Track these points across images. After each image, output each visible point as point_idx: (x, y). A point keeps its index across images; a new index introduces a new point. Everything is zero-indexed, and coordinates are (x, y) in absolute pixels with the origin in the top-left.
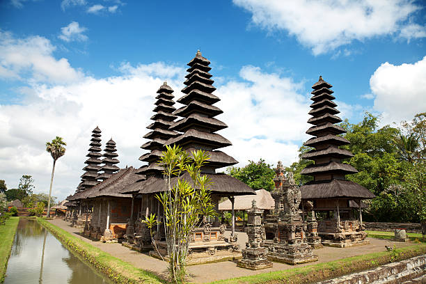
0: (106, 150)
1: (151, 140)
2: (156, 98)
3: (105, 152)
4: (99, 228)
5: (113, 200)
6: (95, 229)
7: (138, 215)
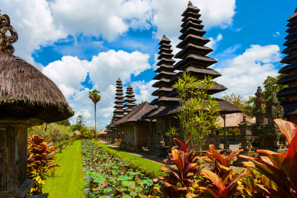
2: (159, 49)
3: (127, 95)
4: (130, 143)
5: (137, 124)
6: (127, 143)
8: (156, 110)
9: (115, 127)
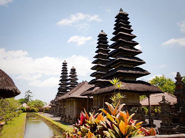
0: (70, 73)
1: (96, 65)
2: (98, 40)
3: (70, 74)
4: (70, 116)
5: (77, 100)
6: (67, 117)
7: (91, 108)
8: (93, 88)
9: (58, 102)
